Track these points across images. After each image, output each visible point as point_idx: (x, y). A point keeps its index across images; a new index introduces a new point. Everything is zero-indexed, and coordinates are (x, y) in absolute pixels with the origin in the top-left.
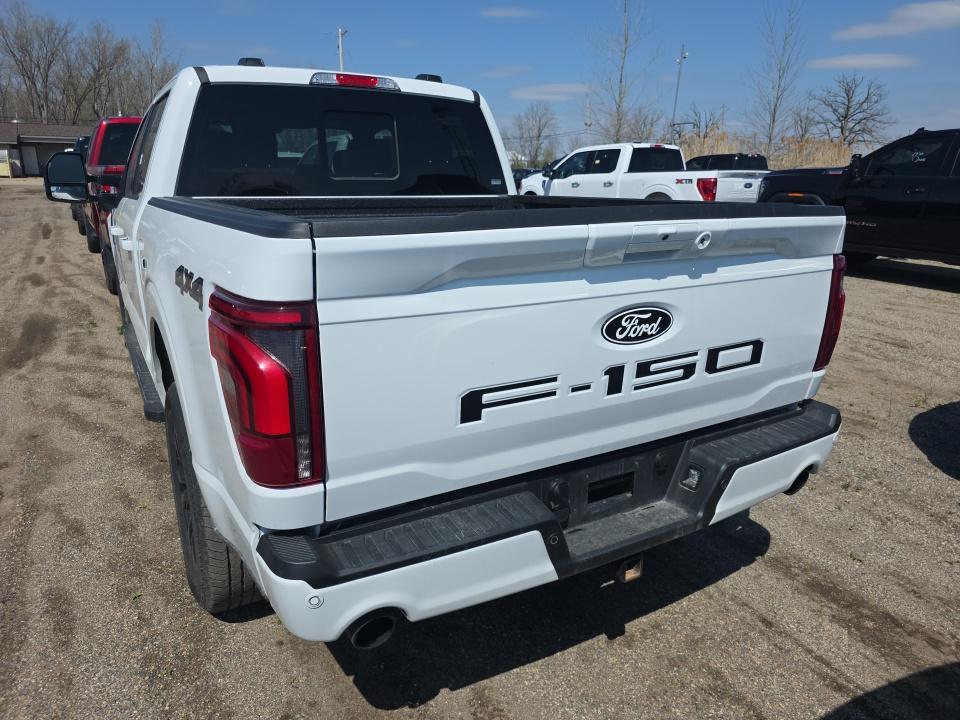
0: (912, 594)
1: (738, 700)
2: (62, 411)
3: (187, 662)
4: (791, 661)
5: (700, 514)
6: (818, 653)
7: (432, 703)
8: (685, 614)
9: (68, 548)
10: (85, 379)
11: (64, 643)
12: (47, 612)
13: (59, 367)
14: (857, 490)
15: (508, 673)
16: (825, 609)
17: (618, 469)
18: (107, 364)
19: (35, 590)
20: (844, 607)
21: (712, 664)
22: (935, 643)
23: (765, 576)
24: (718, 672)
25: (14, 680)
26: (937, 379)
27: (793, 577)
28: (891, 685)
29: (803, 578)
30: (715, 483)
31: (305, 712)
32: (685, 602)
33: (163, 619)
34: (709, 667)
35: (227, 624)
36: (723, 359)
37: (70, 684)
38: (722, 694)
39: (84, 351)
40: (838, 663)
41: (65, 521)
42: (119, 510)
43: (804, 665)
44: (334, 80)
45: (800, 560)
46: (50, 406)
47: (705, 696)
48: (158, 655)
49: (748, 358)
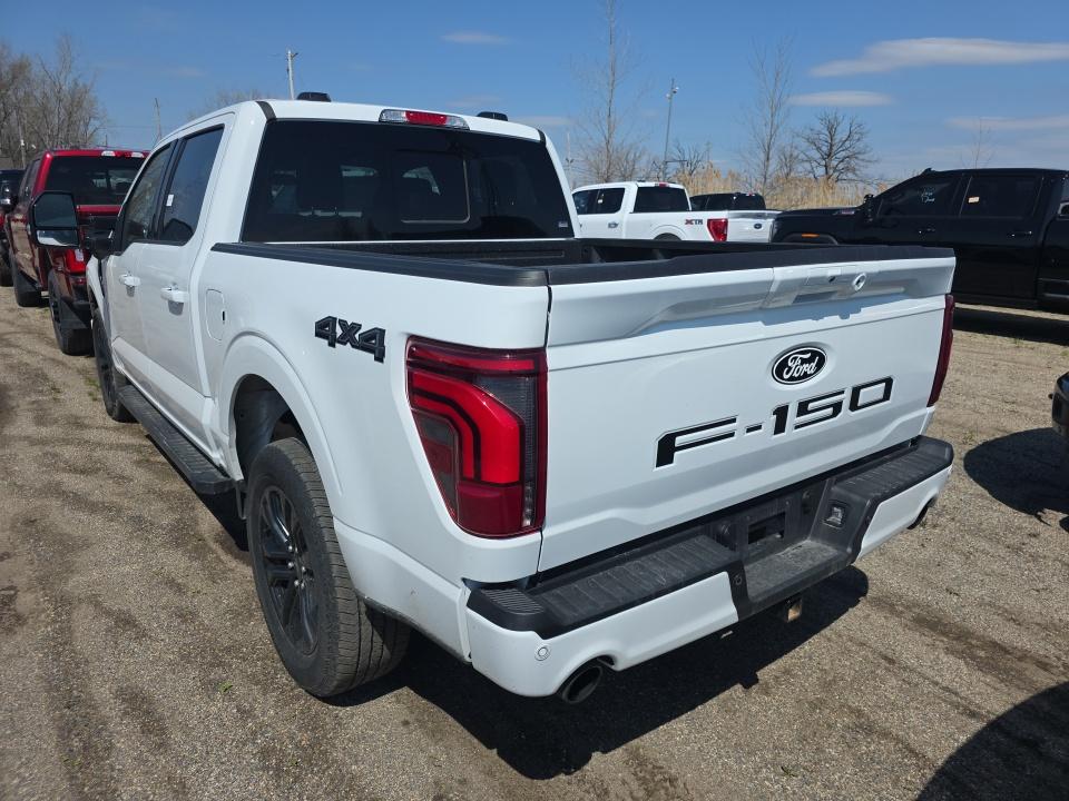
0: (1012, 623)
1: (885, 734)
2: (56, 490)
3: (310, 751)
4: (922, 694)
5: (849, 550)
6: (944, 684)
7: (587, 767)
8: (811, 658)
9: (123, 642)
10: (69, 452)
11: (161, 745)
12: (126, 713)
13: (33, 442)
14: (935, 526)
15: (655, 731)
16: (937, 643)
17: (772, 510)
18: (92, 435)
19: (102, 692)
20: (954, 639)
21: (850, 704)
22: (1044, 666)
23: (874, 616)
24: (859, 711)
25: (115, 790)
26: (975, 416)
27: (900, 614)
28: (1017, 708)
29: (909, 615)
30: (862, 518)
31: (458, 791)
32: (806, 646)
33: (267, 708)
34: (850, 707)
35: (339, 708)
36: (864, 396)
37: (184, 787)
38: (869, 730)
39: (56, 421)
40: (964, 692)
41: (109, 613)
42: (169, 597)
43: (935, 696)
44: (403, 118)
45: (901, 597)
46: (38, 485)
47: (853, 734)
48: (274, 747)
49: (881, 396)
